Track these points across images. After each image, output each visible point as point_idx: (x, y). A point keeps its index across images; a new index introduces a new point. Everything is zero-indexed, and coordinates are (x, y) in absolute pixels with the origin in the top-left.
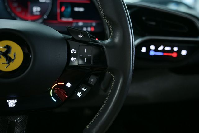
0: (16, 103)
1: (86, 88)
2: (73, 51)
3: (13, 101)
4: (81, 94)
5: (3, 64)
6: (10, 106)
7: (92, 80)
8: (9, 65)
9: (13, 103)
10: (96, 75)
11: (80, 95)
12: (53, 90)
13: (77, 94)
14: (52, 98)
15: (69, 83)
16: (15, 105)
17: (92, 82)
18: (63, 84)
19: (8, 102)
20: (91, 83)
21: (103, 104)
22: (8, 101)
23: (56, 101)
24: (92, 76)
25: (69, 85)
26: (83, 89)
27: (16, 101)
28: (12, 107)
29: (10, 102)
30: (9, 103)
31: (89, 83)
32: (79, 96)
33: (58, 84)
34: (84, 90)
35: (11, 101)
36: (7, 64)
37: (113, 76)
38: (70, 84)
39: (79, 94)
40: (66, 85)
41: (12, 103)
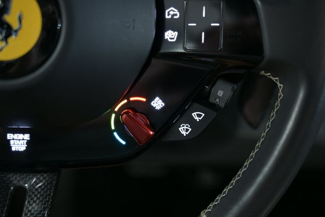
0: (28, 143)
1: (203, 115)
2: (172, 13)
3: (21, 136)
4: (190, 129)
6: (13, 149)
7: (220, 93)
8: (7, 43)
9: (22, 142)
10: (230, 79)
11: (187, 130)
12: (118, 114)
13: (180, 129)
14: (115, 134)
15: (157, 98)
16: (25, 148)
17: (219, 97)
18: (144, 100)
19: (10, 140)
20: (218, 100)
21: (247, 157)
22: (10, 136)
23: (124, 143)
24: (220, 83)
26: (194, 115)
27: (27, 137)
28: (17, 152)
29: (13, 139)
30: (12, 142)
31: (211, 100)
32: (184, 133)
33: (132, 99)
34: (197, 119)
35: (16, 136)
37: (279, 85)
38: (161, 101)
39: (184, 130)
40: (152, 104)
41: (19, 142)
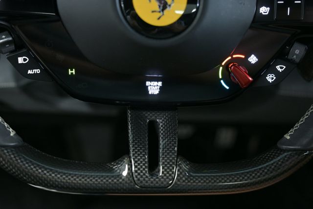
0: (161, 88)
1: (285, 67)
3: (156, 83)
4: (275, 78)
5: (153, 12)
6: (150, 93)
7: (297, 52)
8: (163, 14)
9: (156, 87)
11: (272, 78)
12: (224, 67)
13: (267, 78)
14: (222, 81)
15: (253, 56)
16: (158, 92)
17: (296, 55)
18: (243, 57)
19: (148, 86)
20: (295, 57)
22: (148, 83)
23: (228, 88)
24: (296, 45)
25: (253, 59)
26: (278, 67)
27: (160, 84)
28: (153, 95)
29: (150, 85)
30: (149, 88)
31: (290, 57)
32: (270, 81)
34: (280, 70)
35: (152, 83)
36: (160, 12)
38: (255, 57)
39: (270, 78)
40: (249, 59)
41: (154, 88)
